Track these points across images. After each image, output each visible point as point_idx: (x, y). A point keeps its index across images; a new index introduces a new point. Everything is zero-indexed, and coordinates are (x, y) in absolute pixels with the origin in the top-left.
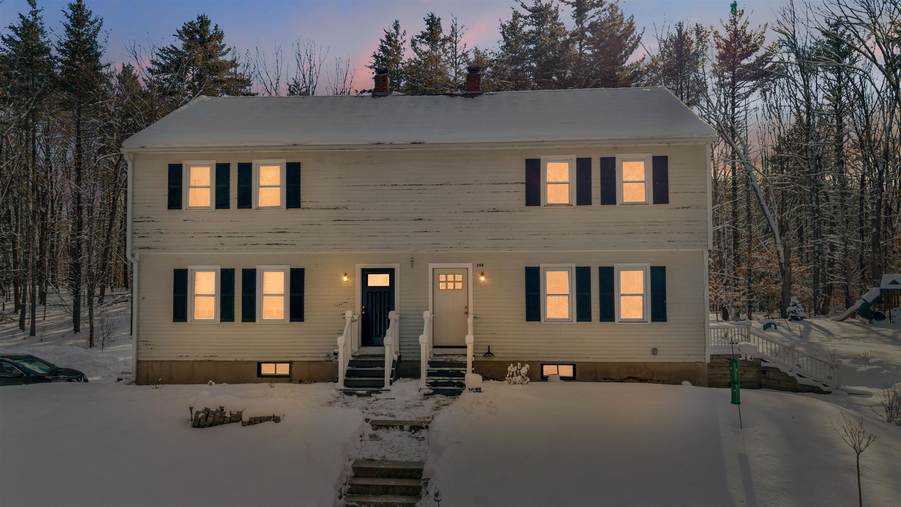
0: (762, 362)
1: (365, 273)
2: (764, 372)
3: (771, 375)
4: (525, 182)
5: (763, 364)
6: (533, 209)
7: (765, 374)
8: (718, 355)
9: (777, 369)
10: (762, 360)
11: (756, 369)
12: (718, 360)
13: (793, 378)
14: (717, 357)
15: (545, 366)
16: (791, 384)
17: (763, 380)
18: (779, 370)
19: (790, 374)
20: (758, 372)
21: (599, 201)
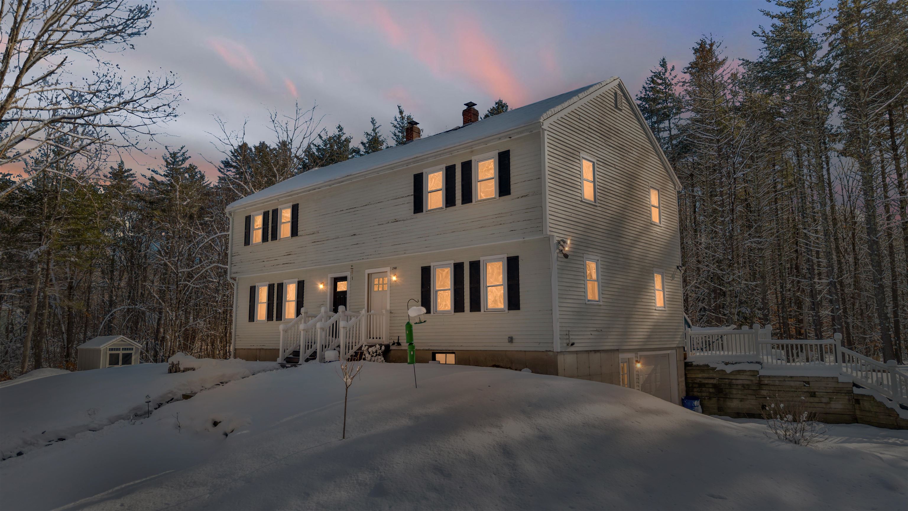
0: (854, 388)
1: (336, 280)
2: (857, 401)
3: (866, 405)
4: (413, 194)
5: (856, 391)
6: (419, 215)
7: (859, 404)
8: (791, 377)
9: (871, 398)
10: (855, 385)
11: (847, 397)
12: (792, 384)
13: (892, 410)
14: (790, 379)
15: (437, 355)
16: (892, 418)
17: (858, 412)
18: (874, 398)
19: (889, 404)
20: (849, 400)
21: (460, 201)
